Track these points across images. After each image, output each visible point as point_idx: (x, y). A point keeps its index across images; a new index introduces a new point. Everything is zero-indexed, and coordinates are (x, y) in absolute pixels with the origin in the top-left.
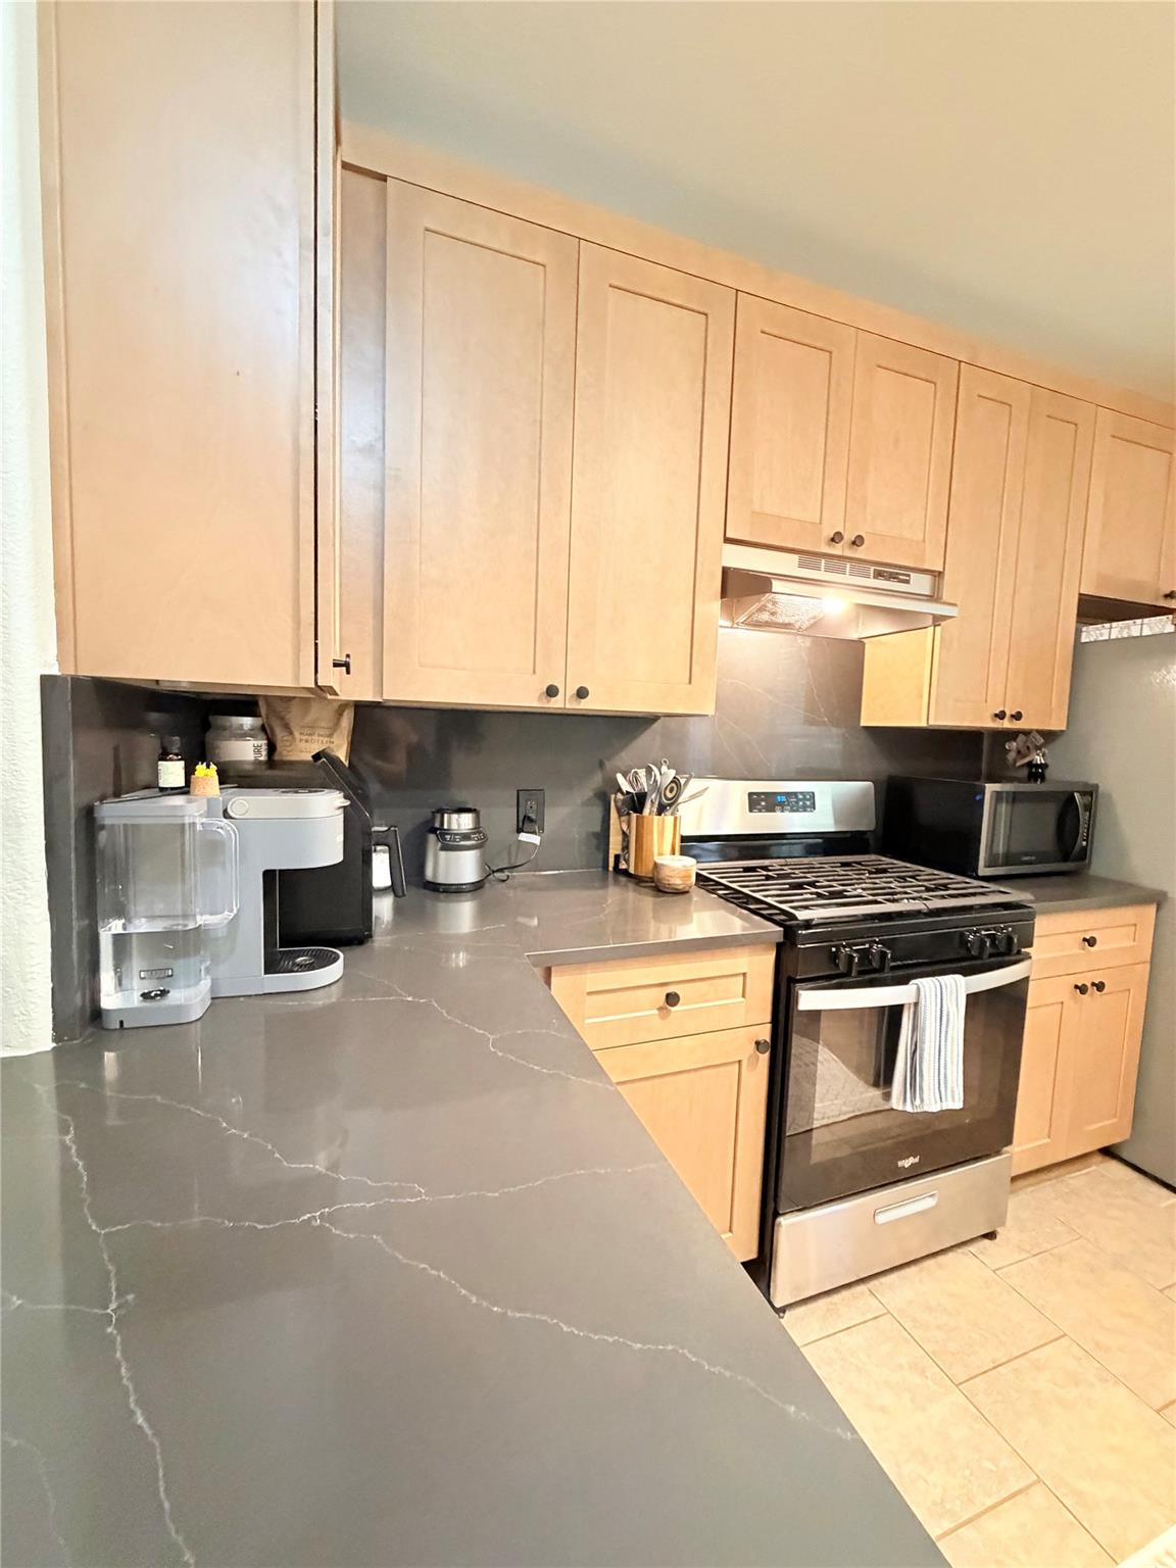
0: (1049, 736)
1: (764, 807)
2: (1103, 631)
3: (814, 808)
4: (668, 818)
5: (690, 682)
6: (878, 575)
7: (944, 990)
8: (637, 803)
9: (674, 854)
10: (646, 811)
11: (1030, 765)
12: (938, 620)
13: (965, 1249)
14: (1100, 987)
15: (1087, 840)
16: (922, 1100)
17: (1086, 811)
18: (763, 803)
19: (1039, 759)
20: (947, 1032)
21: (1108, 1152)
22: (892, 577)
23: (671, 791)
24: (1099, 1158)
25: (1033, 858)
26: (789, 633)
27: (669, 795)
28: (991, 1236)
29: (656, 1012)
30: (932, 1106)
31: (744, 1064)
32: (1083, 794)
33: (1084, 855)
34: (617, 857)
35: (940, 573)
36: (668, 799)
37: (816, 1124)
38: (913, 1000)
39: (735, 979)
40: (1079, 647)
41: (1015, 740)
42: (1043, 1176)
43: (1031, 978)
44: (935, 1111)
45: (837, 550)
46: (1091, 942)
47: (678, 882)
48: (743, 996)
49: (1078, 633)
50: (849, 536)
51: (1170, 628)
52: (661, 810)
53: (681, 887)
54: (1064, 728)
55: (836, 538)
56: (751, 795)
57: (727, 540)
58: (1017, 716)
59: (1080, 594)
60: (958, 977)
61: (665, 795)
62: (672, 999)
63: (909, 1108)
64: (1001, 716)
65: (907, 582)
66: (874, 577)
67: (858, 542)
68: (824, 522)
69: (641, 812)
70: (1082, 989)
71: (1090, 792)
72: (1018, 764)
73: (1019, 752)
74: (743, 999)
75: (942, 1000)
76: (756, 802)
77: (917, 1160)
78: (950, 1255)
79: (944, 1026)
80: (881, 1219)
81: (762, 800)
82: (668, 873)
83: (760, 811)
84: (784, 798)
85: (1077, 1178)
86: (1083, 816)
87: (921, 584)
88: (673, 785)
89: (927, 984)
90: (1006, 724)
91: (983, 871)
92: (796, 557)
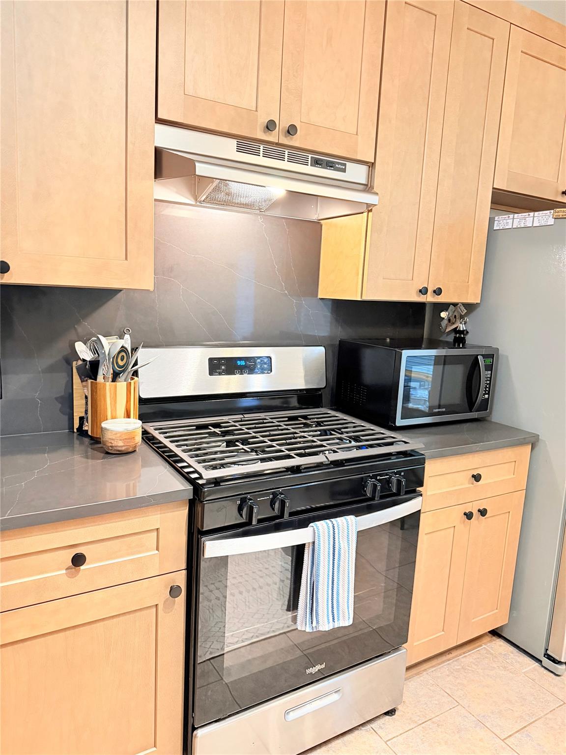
0: (470, 307)
1: (223, 371)
2: (508, 221)
3: (271, 371)
4: (121, 385)
5: (126, 259)
6: (316, 163)
7: (336, 531)
8: (91, 370)
9: (128, 416)
10: (100, 378)
11: (455, 331)
12: (369, 208)
13: (368, 727)
14: (483, 512)
15: (488, 394)
16: (318, 622)
17: (486, 370)
18: (223, 367)
19: (462, 327)
20: (339, 565)
21: (495, 633)
22: (330, 165)
23: (122, 360)
24: (488, 638)
25: (444, 410)
26: (248, 213)
27: (121, 363)
28: (390, 713)
29: (64, 572)
30: (325, 625)
31: (160, 607)
32: (484, 356)
33: (485, 405)
34: (81, 419)
35: (373, 163)
36: (119, 367)
37: (226, 649)
38: (311, 540)
39: (149, 534)
40: (491, 232)
41: (447, 310)
42: (444, 658)
43: (422, 512)
44: (327, 630)
45: (272, 137)
46: (477, 478)
47: (120, 444)
48: (157, 549)
49: (491, 221)
50: (284, 124)
51: (551, 221)
52: (115, 376)
53: (123, 448)
54: (479, 302)
55: (270, 126)
56: (211, 360)
57: (159, 121)
58: (438, 292)
59: (493, 188)
60: (351, 518)
61: (117, 363)
62: (78, 560)
63: (308, 630)
64: (424, 291)
65: (344, 171)
66: (311, 165)
67: (291, 130)
68: (259, 109)
69: (96, 379)
70: (469, 516)
71: (491, 356)
72: (447, 331)
73: (449, 320)
74: (157, 552)
75: (334, 538)
76: (217, 366)
77: (323, 666)
78: (356, 733)
79: (336, 561)
80: (292, 716)
81: (223, 365)
82: (111, 437)
83: (220, 374)
84: (243, 363)
85: (469, 657)
86: (485, 374)
87: (356, 173)
88: (123, 354)
89: (322, 526)
90: (430, 298)
91: (399, 422)
92: (234, 142)
